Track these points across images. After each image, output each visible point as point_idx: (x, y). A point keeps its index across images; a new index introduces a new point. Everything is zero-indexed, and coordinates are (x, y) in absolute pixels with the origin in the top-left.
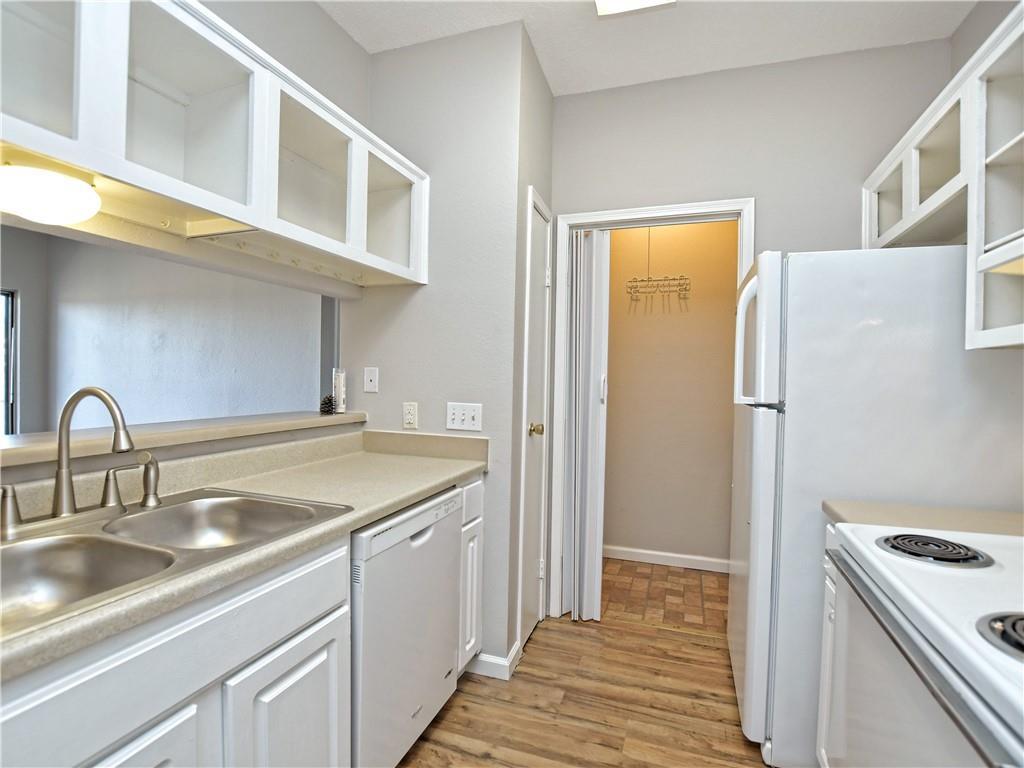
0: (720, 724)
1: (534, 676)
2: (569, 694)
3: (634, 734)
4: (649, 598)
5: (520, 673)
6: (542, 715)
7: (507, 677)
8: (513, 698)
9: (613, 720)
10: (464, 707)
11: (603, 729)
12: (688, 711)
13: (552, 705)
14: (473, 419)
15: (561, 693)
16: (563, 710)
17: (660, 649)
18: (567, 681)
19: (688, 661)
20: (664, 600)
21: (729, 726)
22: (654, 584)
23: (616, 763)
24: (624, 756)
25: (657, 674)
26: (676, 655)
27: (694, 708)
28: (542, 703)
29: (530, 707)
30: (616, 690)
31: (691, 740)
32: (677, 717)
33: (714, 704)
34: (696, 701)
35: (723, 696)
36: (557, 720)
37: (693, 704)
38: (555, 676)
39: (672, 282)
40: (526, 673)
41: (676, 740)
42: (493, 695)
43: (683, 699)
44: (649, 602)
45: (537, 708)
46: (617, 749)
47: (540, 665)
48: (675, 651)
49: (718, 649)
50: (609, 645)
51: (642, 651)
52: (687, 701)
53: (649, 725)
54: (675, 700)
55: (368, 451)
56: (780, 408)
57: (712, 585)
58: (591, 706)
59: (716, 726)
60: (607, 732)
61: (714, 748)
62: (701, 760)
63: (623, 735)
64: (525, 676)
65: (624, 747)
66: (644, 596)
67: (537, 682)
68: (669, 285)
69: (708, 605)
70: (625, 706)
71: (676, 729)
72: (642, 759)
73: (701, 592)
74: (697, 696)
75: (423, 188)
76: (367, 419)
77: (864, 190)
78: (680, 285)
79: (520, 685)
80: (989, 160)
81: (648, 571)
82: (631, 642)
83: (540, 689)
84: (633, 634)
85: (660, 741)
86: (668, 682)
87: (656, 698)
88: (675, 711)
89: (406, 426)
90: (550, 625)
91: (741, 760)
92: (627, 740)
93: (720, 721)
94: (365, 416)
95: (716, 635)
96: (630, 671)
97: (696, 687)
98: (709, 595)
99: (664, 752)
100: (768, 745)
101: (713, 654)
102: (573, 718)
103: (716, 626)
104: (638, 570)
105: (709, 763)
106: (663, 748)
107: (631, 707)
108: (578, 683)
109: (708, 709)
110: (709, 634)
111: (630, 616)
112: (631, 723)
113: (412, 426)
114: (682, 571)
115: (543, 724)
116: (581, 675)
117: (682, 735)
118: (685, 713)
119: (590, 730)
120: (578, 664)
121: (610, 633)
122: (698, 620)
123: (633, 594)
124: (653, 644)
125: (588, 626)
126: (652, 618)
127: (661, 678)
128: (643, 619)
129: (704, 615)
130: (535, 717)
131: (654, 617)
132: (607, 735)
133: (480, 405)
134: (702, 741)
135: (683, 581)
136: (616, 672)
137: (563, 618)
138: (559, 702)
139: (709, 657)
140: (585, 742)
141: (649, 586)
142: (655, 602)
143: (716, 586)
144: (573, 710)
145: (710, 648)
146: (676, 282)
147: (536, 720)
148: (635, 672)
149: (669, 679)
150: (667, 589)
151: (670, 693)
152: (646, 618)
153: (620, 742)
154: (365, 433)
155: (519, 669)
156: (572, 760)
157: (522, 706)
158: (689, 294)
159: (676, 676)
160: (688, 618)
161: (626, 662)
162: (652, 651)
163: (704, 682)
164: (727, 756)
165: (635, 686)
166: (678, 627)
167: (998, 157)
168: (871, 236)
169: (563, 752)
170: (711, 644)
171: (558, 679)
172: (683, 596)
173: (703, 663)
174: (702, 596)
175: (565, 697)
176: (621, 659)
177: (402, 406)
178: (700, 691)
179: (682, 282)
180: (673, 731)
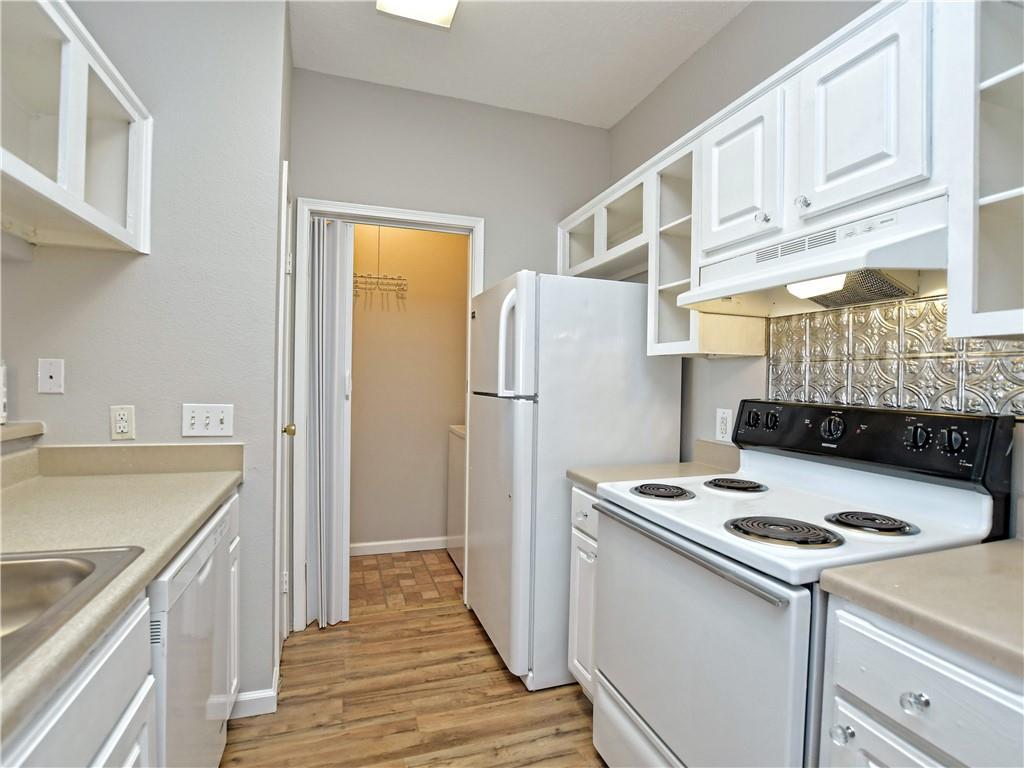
0: (485, 674)
1: (303, 696)
2: (347, 700)
3: (422, 711)
4: (385, 587)
5: (283, 700)
6: (330, 731)
7: (274, 709)
8: (290, 727)
9: (399, 706)
10: (234, 760)
11: (393, 719)
12: (458, 674)
13: (335, 717)
14: (222, 422)
15: (339, 703)
16: (349, 717)
17: (413, 630)
18: (339, 689)
19: (440, 631)
20: (399, 585)
21: (492, 673)
22: (384, 573)
23: (418, 743)
24: (422, 733)
25: (420, 652)
26: (428, 630)
27: (461, 669)
28: (324, 719)
29: (313, 728)
30: (390, 679)
31: (470, 696)
32: (452, 681)
33: (475, 660)
34: (460, 663)
35: (479, 651)
36: (348, 729)
37: (458, 666)
38: (325, 688)
39: (391, 281)
40: (292, 697)
41: (458, 701)
42: (266, 733)
43: (449, 665)
44: (388, 591)
45: (320, 726)
46: (414, 730)
47: (305, 684)
48: (426, 627)
49: (460, 614)
50: (366, 641)
51: (398, 636)
52: (454, 665)
53: (433, 698)
54: (444, 668)
55: (45, 476)
56: (534, 398)
57: (434, 562)
58: (373, 702)
59: (483, 677)
60: (398, 719)
61: (489, 694)
62: (484, 708)
63: (413, 716)
64: (292, 700)
65: (420, 726)
66: (379, 586)
67: (308, 702)
68: (388, 284)
69: (437, 580)
70: (404, 690)
71: (454, 692)
72: (438, 729)
73: (427, 570)
74: (459, 658)
75: (144, 130)
76: (45, 432)
77: (559, 229)
78: (397, 285)
79: (292, 711)
80: (661, 229)
81: (373, 562)
82: (386, 631)
83: (316, 706)
84: (385, 624)
85: (446, 707)
86: (433, 655)
87: (428, 673)
88: (448, 677)
89: (115, 436)
90: (296, 640)
91: (510, 695)
92: (419, 718)
93: (485, 671)
94: (41, 426)
95: (455, 603)
96: (395, 658)
97: (456, 651)
98: (435, 571)
99: (452, 715)
100: (531, 674)
101: (457, 619)
102: (361, 720)
103: (449, 596)
104: (365, 564)
105: (490, 708)
106: (451, 712)
107: (410, 689)
108: (352, 686)
109: (472, 666)
110: (449, 603)
111: (373, 608)
112: (417, 703)
113: (126, 436)
114: (404, 555)
115: (332, 739)
116: (353, 677)
117: (461, 695)
118: (456, 676)
119: (383, 725)
120: (344, 668)
121: (363, 629)
122: (434, 594)
123: (368, 587)
124: (405, 627)
125: (337, 630)
126: (395, 604)
127: (424, 654)
128: (387, 607)
129: (437, 589)
130: (324, 736)
131: (396, 601)
132: (399, 722)
133: (232, 405)
134: (477, 693)
135: (408, 564)
136: (384, 663)
137: (309, 629)
138: (341, 711)
139: (457, 623)
140: (382, 737)
141: (381, 576)
142: (392, 589)
143: (437, 562)
144: (357, 713)
145: (454, 615)
146: (396, 282)
147: (325, 738)
148: (401, 656)
149: (432, 653)
150: (398, 575)
151: (437, 664)
152: (390, 604)
153: (413, 723)
154: (41, 451)
155: (282, 695)
156: (377, 759)
157: (302, 731)
158: (406, 294)
159: (436, 648)
160: (427, 595)
161: (388, 650)
162: (407, 633)
163: (460, 645)
164: (500, 697)
165: (406, 669)
166: (422, 606)
167: (667, 230)
168: (564, 266)
169: (365, 756)
170: (453, 612)
171: (329, 690)
172: (414, 577)
173: (453, 630)
174: (429, 573)
175: (344, 704)
176: (382, 650)
177: (110, 410)
178: (460, 654)
179: (400, 282)
180: (453, 694)
